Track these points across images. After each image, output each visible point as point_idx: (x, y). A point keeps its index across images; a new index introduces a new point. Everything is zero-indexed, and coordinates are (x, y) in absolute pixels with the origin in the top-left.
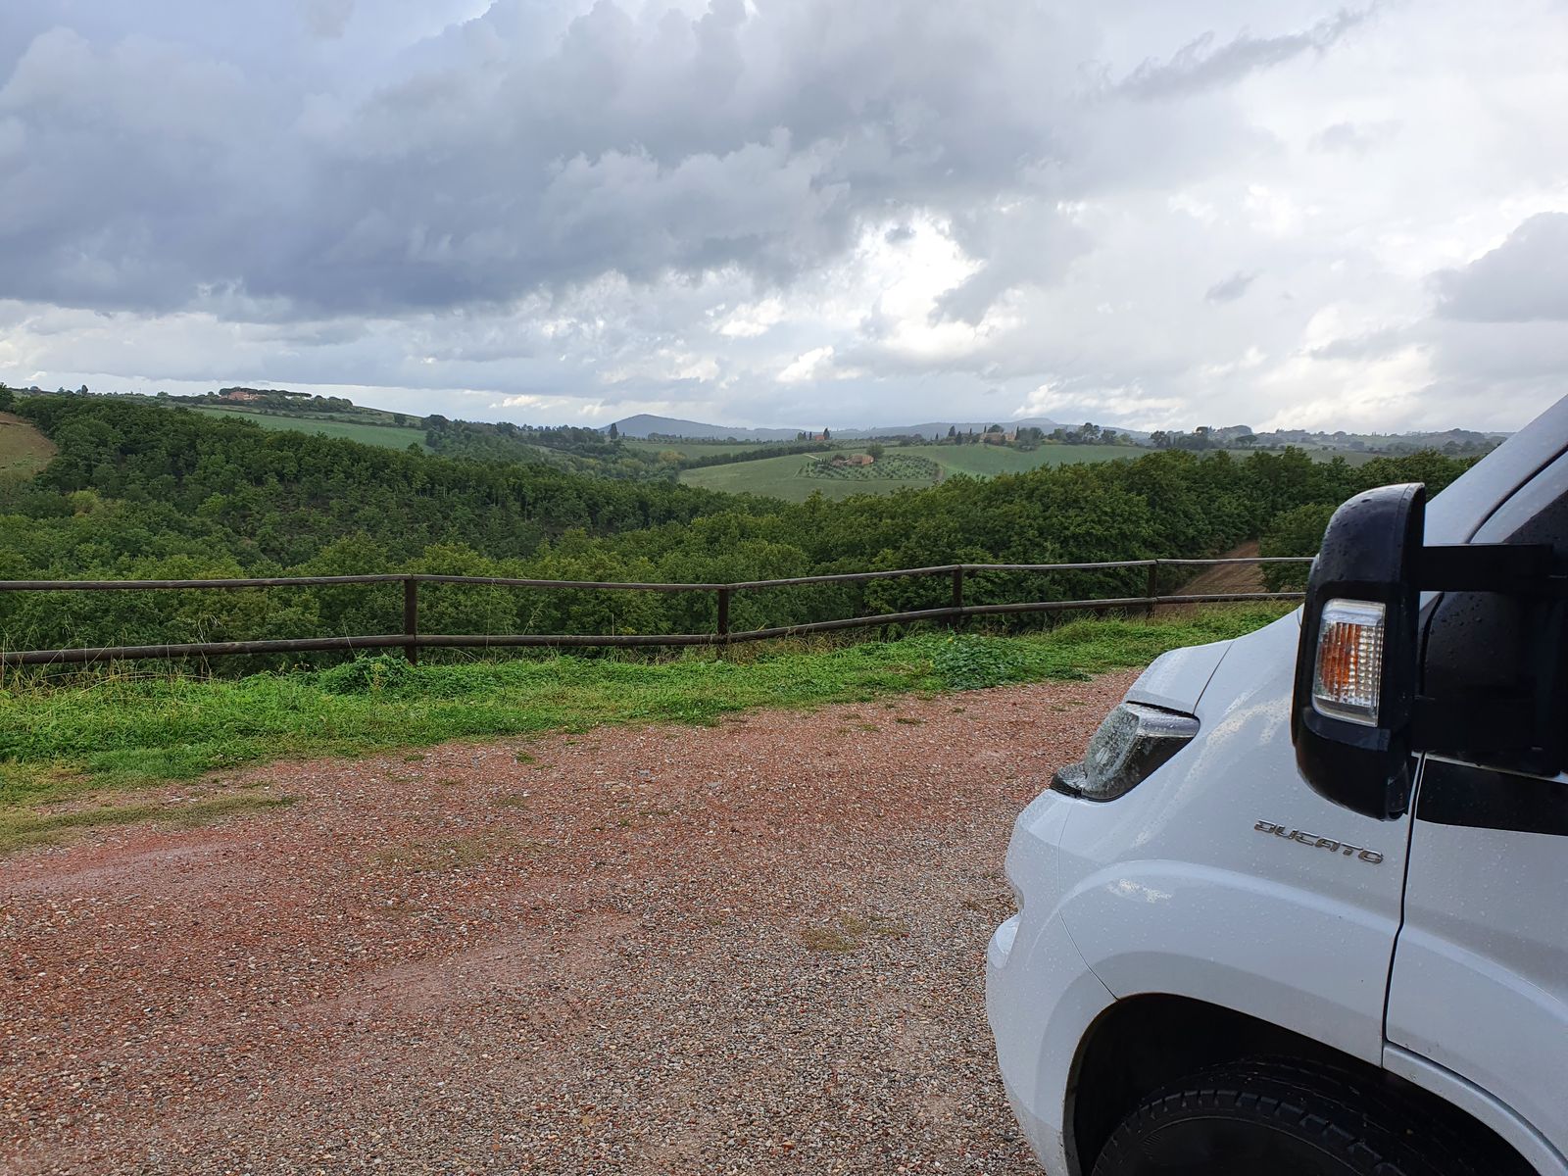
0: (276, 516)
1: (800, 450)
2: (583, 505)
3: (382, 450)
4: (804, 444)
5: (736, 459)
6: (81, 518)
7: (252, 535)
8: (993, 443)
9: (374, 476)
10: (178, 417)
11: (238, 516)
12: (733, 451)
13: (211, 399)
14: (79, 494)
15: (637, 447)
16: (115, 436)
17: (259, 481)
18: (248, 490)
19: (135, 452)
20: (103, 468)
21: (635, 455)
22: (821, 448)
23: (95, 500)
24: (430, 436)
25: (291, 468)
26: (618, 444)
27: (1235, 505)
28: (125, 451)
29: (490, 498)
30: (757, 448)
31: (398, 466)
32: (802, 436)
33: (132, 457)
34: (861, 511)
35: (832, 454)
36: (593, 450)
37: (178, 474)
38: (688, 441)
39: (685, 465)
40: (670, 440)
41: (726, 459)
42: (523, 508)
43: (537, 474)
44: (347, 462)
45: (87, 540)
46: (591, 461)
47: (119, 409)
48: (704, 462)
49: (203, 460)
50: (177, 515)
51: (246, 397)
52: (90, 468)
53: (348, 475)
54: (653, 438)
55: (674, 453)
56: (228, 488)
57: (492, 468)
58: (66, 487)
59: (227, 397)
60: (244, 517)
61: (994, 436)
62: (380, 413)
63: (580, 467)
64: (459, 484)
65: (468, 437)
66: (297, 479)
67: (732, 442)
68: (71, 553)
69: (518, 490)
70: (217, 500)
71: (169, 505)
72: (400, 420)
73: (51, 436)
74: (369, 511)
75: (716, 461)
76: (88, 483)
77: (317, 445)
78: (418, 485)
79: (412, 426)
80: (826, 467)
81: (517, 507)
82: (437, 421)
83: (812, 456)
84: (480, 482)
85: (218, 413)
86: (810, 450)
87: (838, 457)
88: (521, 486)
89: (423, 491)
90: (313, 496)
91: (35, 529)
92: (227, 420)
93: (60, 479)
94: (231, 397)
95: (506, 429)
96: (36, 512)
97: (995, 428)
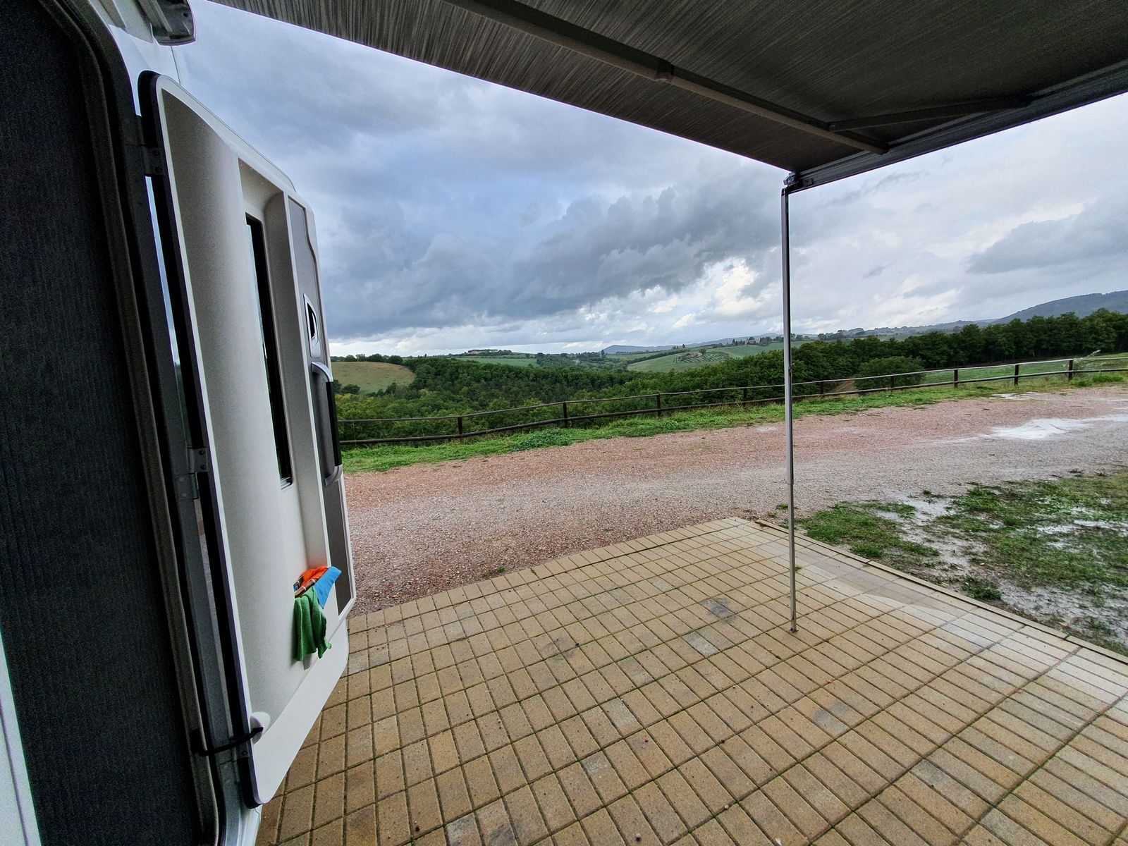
0: (484, 393)
1: (673, 353)
2: (589, 381)
3: (519, 367)
4: (675, 350)
5: (648, 359)
6: (422, 398)
7: (477, 400)
8: (751, 344)
9: (517, 376)
10: (453, 362)
11: (472, 394)
12: (647, 355)
13: (466, 355)
14: (422, 390)
15: (612, 357)
16: (433, 370)
17: (479, 381)
18: (476, 385)
19: (439, 375)
20: (429, 381)
21: (611, 360)
22: (682, 352)
23: (427, 392)
24: (538, 360)
25: (489, 376)
26: (604, 357)
27: (845, 361)
28: (437, 374)
29: (556, 381)
30: (657, 353)
31: (525, 372)
32: (674, 348)
33: (438, 377)
34: (688, 375)
35: (686, 353)
36: (595, 360)
37: (453, 381)
38: (631, 354)
39: (629, 362)
40: (623, 354)
41: (645, 359)
42: (568, 383)
43: (573, 370)
44: (507, 372)
45: (423, 406)
46: (595, 364)
47: (434, 361)
48: (636, 361)
49: (460, 376)
50: (452, 395)
51: (477, 353)
52: (425, 382)
53: (508, 377)
54: (618, 353)
55: (625, 358)
56: (468, 385)
57: (557, 370)
58: (418, 388)
59: (470, 354)
60: (474, 394)
61: (752, 341)
62: (521, 354)
63: (591, 367)
64: (545, 377)
65: (551, 360)
66: (491, 380)
67: (648, 352)
68: (419, 411)
69: (566, 377)
70: (465, 389)
71: (449, 392)
72: (528, 356)
73: (414, 372)
74: (515, 389)
75: (641, 360)
76: (425, 386)
77: (497, 368)
78: (531, 378)
79: (532, 358)
80: (684, 359)
81: (565, 383)
82: (540, 355)
83: (678, 355)
84: (553, 375)
85: (465, 359)
86: (677, 352)
87: (688, 354)
88: (567, 376)
89: (533, 380)
90: (496, 385)
91: (408, 403)
92: (468, 361)
93: (416, 386)
94: (472, 353)
95: (564, 355)
96: (409, 397)
97: (751, 338)
